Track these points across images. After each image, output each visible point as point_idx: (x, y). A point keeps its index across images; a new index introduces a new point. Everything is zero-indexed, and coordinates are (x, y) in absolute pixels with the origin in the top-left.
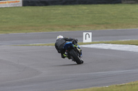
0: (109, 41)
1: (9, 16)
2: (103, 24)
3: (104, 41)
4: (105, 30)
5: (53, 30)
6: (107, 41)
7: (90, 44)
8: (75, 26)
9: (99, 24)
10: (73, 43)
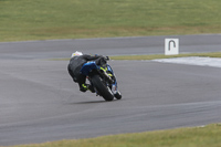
0: (206, 53)
1: (45, 12)
2: (195, 25)
3: (199, 53)
4: (200, 34)
5: (116, 34)
6: (203, 53)
7: (175, 57)
8: (151, 29)
9: (189, 25)
10: (99, 64)
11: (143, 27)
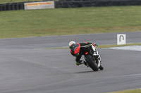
1: (40, 19)
2: (136, 25)
5: (86, 32)
7: (124, 46)
8: (108, 28)
9: (132, 25)
11: (103, 27)
